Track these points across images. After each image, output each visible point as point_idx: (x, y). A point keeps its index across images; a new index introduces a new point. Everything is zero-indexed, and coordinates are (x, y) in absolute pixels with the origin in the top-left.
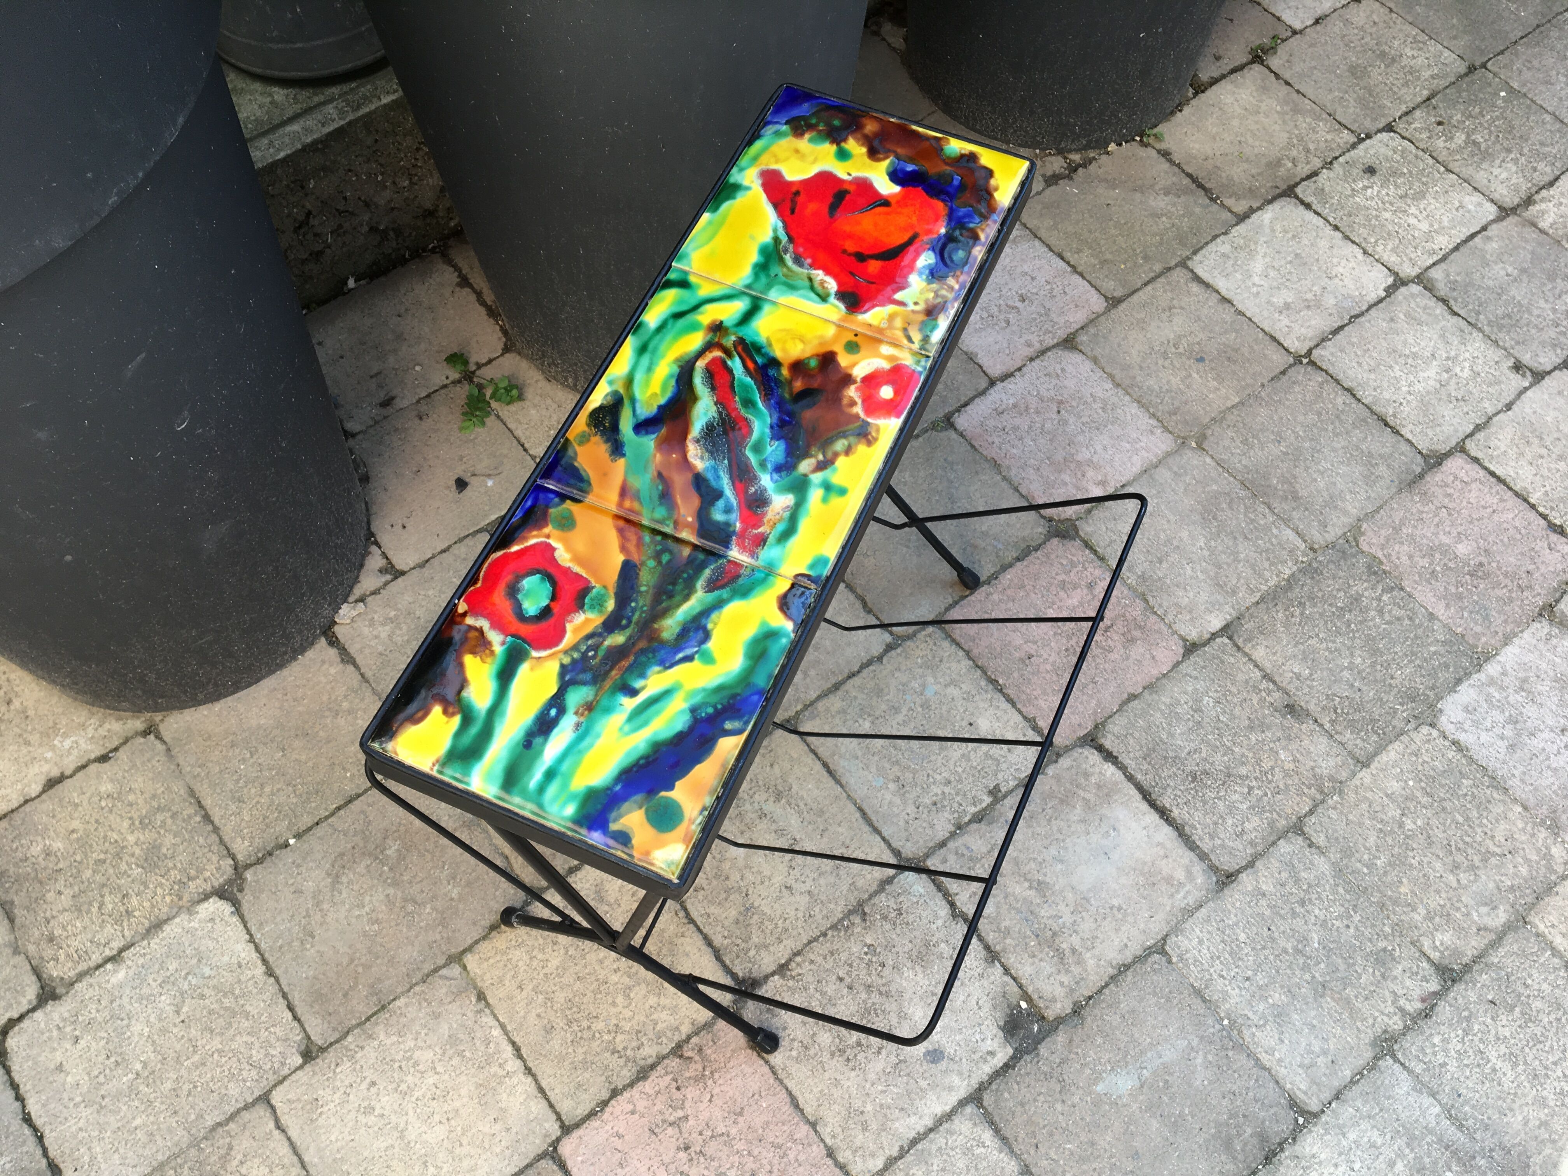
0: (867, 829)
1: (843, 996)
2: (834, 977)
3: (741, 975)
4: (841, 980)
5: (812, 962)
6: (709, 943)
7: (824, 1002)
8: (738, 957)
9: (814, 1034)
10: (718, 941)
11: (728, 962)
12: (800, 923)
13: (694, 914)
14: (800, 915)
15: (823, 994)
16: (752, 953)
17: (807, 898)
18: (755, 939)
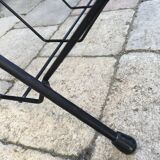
0: (93, 59)
1: (146, 117)
2: (132, 112)
3: (76, 153)
4: (137, 110)
5: (112, 115)
6: (43, 151)
7: (139, 127)
8: (67, 145)
9: (153, 150)
10: (49, 146)
11: (63, 153)
12: (91, 104)
13: (27, 144)
14: (88, 101)
15: (134, 124)
16: (74, 136)
17: (86, 94)
18: (72, 129)
